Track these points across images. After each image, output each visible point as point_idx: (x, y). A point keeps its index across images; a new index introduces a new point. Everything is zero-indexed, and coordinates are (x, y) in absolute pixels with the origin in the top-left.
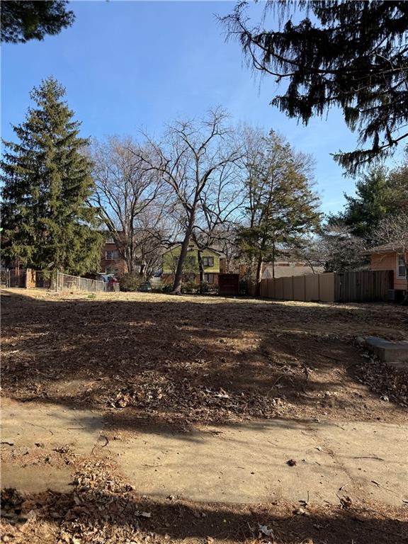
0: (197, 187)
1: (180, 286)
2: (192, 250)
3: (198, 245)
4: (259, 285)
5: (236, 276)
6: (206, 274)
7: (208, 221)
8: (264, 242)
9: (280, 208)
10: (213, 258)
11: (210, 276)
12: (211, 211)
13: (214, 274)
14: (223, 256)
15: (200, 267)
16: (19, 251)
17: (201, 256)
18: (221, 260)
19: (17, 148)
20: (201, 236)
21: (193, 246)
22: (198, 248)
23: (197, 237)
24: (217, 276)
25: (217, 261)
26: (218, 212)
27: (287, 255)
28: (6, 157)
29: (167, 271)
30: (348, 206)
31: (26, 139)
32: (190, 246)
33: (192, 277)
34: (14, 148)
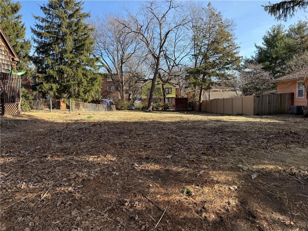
0: (161, 43)
1: (152, 107)
2: (158, 84)
3: (162, 80)
4: (201, 104)
5: (186, 99)
6: (167, 98)
7: (168, 65)
8: (204, 77)
9: (214, 54)
10: (171, 88)
11: (170, 99)
12: (170, 58)
13: (172, 98)
14: (178, 87)
15: (164, 94)
16: (48, 88)
17: (164, 88)
18: (176, 89)
19: (43, 20)
20: (164, 75)
21: (159, 81)
22: (162, 83)
23: (162, 76)
24: (174, 99)
25: (174, 90)
26: (174, 59)
27: (219, 85)
28: (37, 27)
29: (144, 97)
30: (257, 52)
31: (49, 14)
32: (157, 81)
33: (159, 100)
34: (41, 20)
